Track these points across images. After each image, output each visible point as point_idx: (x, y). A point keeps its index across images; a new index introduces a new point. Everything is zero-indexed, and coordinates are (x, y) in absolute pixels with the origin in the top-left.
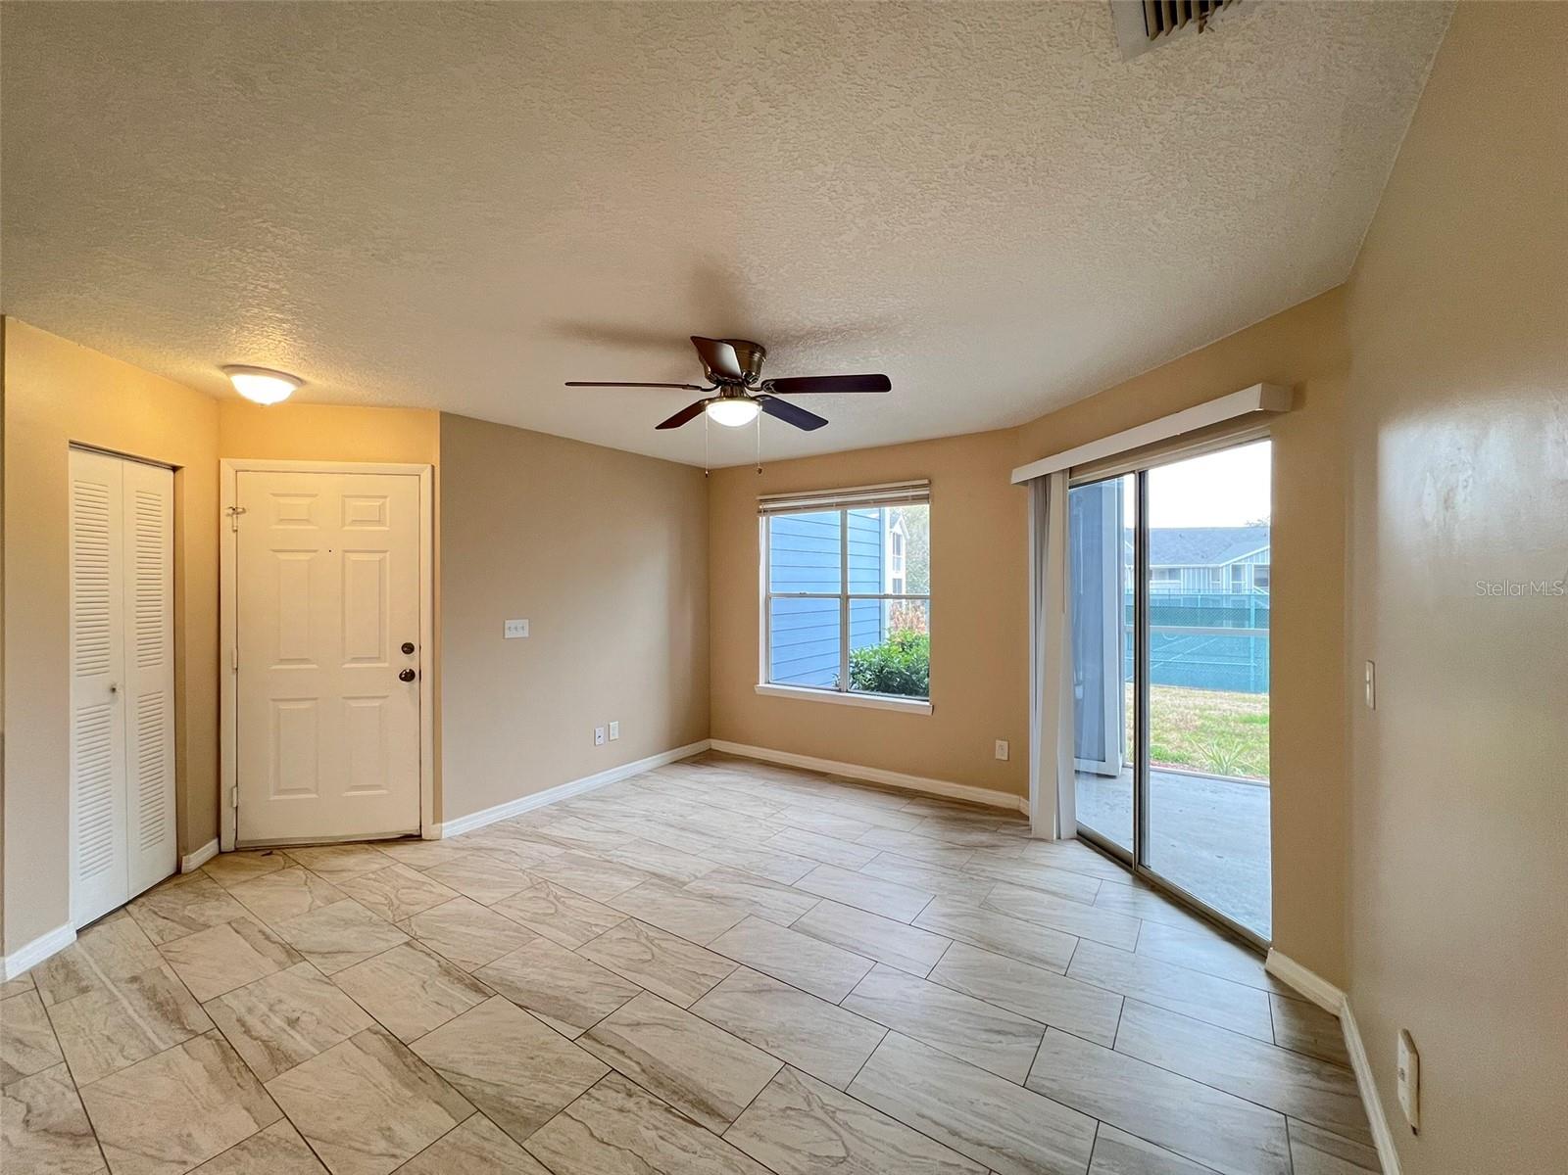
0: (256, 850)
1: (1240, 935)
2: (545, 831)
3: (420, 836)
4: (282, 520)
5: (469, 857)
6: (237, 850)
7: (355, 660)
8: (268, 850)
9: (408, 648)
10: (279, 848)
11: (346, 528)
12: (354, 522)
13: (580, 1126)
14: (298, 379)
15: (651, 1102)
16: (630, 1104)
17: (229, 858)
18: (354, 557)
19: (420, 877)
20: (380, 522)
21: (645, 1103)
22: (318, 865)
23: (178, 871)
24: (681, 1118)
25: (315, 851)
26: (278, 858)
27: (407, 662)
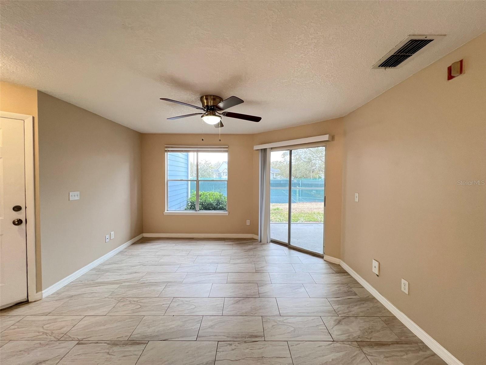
1: (316, 254)
3: (28, 301)
5: (69, 301)
9: (17, 208)
13: (226, 360)
15: (238, 343)
16: (233, 347)
21: (237, 344)
24: (251, 342)
27: (18, 216)
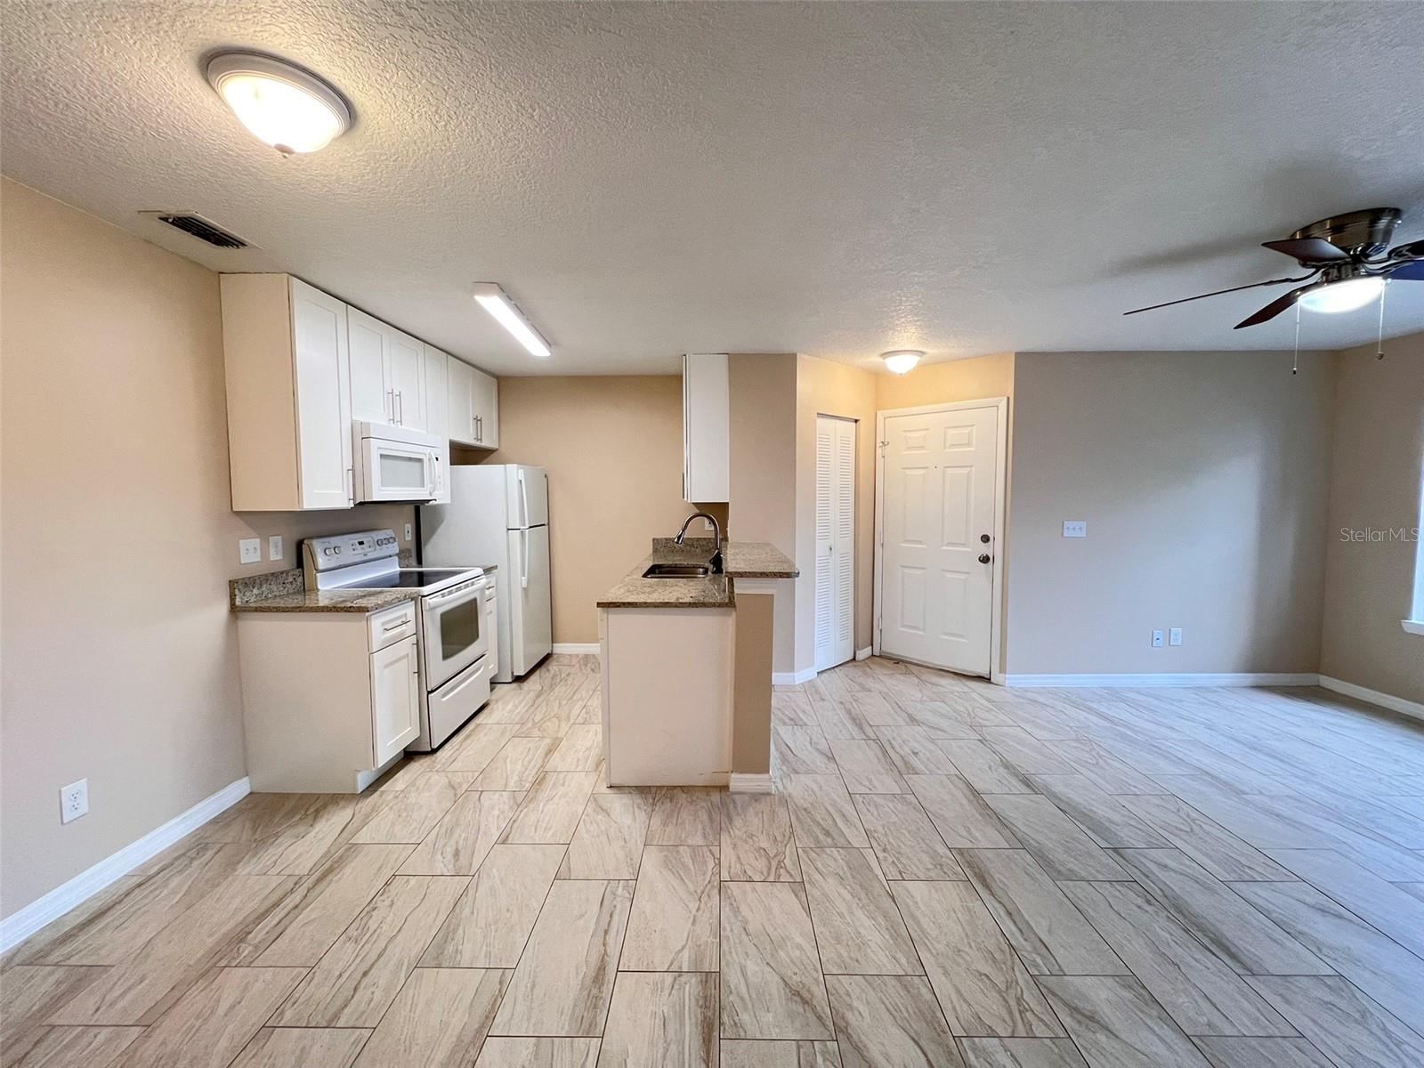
0: (890, 659)
2: (1094, 705)
3: (990, 679)
4: (909, 448)
6: (880, 656)
7: (950, 544)
8: (897, 661)
9: (985, 539)
10: (903, 661)
11: (947, 450)
12: (953, 446)
13: (1102, 897)
14: (921, 352)
15: (1168, 917)
16: (1147, 908)
17: (877, 659)
18: (950, 471)
19: (989, 705)
20: (968, 445)
21: (1162, 915)
22: (923, 678)
23: (854, 659)
24: (1199, 943)
25: (923, 670)
26: (901, 666)
27: (984, 549)
